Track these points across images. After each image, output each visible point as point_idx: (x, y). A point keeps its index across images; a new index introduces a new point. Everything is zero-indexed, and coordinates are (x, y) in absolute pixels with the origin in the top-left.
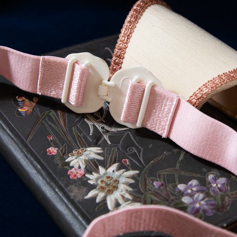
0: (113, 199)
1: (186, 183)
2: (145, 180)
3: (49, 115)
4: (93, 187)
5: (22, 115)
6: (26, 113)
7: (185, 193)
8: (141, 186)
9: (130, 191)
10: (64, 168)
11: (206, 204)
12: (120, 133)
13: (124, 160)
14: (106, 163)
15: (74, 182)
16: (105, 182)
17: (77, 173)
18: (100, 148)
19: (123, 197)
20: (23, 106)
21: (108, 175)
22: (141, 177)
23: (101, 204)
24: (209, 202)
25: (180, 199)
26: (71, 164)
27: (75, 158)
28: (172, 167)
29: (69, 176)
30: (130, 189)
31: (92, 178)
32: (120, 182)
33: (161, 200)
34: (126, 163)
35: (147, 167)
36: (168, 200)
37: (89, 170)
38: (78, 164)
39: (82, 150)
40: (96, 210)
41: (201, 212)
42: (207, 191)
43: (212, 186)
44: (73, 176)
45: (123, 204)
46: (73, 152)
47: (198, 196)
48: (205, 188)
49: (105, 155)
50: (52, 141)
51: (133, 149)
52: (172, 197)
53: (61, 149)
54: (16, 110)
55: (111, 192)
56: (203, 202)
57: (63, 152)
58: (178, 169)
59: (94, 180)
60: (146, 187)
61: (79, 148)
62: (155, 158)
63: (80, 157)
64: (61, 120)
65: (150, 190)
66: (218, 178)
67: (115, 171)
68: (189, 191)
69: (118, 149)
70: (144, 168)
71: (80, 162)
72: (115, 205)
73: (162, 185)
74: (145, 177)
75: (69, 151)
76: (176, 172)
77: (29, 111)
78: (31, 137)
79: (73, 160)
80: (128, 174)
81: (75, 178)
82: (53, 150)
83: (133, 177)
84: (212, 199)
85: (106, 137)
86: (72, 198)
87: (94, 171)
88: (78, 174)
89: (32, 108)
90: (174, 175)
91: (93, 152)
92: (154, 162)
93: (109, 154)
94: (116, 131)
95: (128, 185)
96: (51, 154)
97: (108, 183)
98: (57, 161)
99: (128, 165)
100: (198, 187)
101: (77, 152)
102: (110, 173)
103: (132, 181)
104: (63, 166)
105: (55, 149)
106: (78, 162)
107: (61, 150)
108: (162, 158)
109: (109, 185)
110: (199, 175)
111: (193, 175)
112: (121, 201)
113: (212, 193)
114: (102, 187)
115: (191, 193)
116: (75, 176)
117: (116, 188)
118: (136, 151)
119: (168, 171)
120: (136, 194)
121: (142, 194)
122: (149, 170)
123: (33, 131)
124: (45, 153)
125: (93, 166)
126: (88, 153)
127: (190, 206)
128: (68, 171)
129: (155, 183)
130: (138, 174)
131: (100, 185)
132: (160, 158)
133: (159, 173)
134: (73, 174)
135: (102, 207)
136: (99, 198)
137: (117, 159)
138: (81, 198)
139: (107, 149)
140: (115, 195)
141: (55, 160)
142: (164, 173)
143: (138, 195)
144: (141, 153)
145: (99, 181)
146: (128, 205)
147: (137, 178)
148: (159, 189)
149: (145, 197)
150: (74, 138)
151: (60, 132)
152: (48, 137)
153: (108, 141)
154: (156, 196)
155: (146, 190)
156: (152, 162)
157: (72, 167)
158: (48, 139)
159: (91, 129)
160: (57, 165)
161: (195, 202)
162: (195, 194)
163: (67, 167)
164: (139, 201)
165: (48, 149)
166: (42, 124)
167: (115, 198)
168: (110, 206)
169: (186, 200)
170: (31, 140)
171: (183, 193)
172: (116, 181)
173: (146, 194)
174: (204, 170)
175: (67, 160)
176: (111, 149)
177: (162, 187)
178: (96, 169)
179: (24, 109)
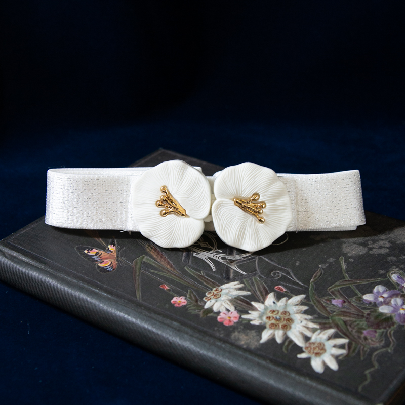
0: (298, 334)
1: (371, 292)
2: (319, 302)
3: (144, 262)
4: (261, 328)
5: (109, 271)
6: (112, 267)
7: (377, 303)
8: (320, 310)
9: (311, 319)
10: (209, 316)
12: (249, 259)
13: (276, 287)
14: (256, 297)
15: (234, 328)
16: (273, 318)
17: (230, 317)
18: (238, 282)
19: (308, 328)
20: (102, 259)
21: (270, 309)
22: (311, 300)
23: (286, 344)
25: (375, 311)
26: (215, 309)
27: (215, 301)
28: (342, 279)
29: (221, 324)
30: (309, 317)
31: (254, 317)
32: (291, 312)
33: (356, 318)
34: (282, 290)
35: (310, 287)
36: (363, 316)
37: (242, 311)
38: (223, 307)
39: (216, 290)
40: (285, 352)
42: (402, 293)
43: (403, 287)
44: (227, 322)
45: (312, 336)
46: (206, 296)
47: (396, 301)
48: (397, 291)
49: (249, 288)
50: (169, 290)
51: (278, 273)
53: (188, 296)
54: (96, 267)
55: (289, 327)
57: (194, 298)
58: (350, 280)
59: (257, 319)
60: (327, 310)
61: (211, 290)
62: (313, 275)
63: (220, 298)
64: (163, 263)
65: (334, 312)
67: (275, 301)
68: (381, 299)
69: (260, 277)
70: (308, 290)
71: (224, 304)
72: (304, 340)
73: (344, 302)
74: (316, 299)
75: (199, 296)
76: (350, 284)
77: (114, 264)
78: (139, 294)
79: (213, 305)
80: (294, 300)
81: (232, 324)
82: (179, 301)
83: (302, 303)
85: (234, 267)
86: (245, 347)
87: (250, 310)
88: (232, 319)
89: (115, 259)
90: (350, 287)
91: (231, 289)
92: (315, 280)
93: (254, 285)
94: (241, 258)
95: (302, 313)
96: (181, 305)
97: (278, 318)
98: (193, 311)
99: (285, 291)
100: (388, 292)
101: (211, 294)
102: (271, 306)
103: (305, 308)
104: (207, 314)
105: (181, 299)
106: (222, 305)
107: (189, 298)
108: (321, 273)
109: (280, 319)
110: (379, 279)
111: (372, 281)
112: (308, 334)
114: (273, 324)
115: (385, 301)
116: (230, 321)
117: (290, 320)
118: (283, 274)
119: (340, 285)
120: (320, 321)
121: (328, 318)
122: (316, 290)
123: (136, 285)
124: (172, 305)
125: (243, 305)
126: (227, 291)
127: (393, 315)
128: (216, 318)
129: (334, 302)
130: (305, 298)
131: (269, 323)
132: (319, 274)
133: (329, 290)
134: (225, 320)
135: (290, 347)
136: (279, 337)
137: (267, 288)
138: (256, 343)
139: (246, 281)
140: (295, 328)
141: (190, 311)
142: (336, 288)
143: (324, 321)
144: (292, 274)
145: (264, 318)
146: (321, 335)
147: (308, 302)
148: (343, 307)
149: (333, 321)
150: (196, 280)
151: (173, 277)
152: (160, 287)
153: (242, 272)
154: (346, 316)
155: (329, 313)
156: (312, 280)
157: (219, 313)
158: (163, 290)
159: (209, 263)
160: (197, 316)
161: (396, 309)
162: (390, 300)
163: (212, 314)
164: (330, 327)
165: (172, 301)
166: (143, 274)
167: (299, 331)
168: (299, 342)
169: (384, 310)
170: (143, 296)
171: (375, 303)
172: (285, 313)
173: (332, 317)
174: (381, 272)
175: (206, 306)
176: (251, 280)
177: (345, 304)
178: (250, 306)
179: (106, 263)
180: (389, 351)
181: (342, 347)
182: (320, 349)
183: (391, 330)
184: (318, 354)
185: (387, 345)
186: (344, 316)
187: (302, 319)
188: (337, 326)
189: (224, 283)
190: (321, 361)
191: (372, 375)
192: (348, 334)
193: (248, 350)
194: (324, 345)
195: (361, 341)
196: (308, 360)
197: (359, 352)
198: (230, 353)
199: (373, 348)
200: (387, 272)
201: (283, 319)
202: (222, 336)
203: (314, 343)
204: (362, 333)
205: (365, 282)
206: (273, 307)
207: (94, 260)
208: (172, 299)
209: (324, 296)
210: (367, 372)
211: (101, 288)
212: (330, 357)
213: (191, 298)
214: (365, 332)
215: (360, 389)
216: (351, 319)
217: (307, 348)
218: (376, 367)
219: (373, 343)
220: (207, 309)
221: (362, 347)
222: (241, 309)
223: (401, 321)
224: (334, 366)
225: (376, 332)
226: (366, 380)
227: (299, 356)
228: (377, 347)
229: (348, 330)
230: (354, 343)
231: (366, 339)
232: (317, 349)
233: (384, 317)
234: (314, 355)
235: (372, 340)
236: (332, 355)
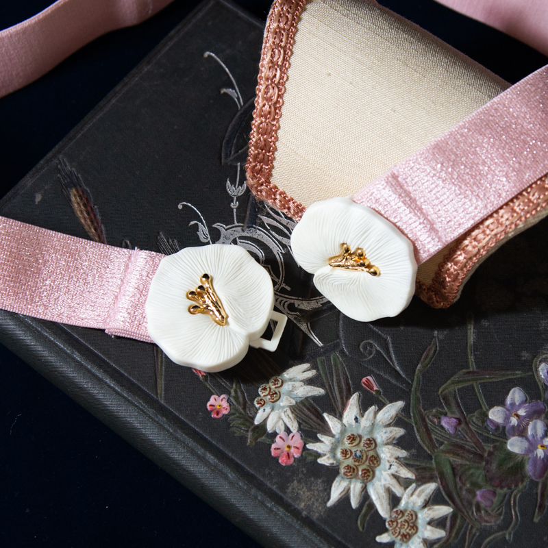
0: (382, 492)
1: (502, 403)
2: (423, 420)
4: (331, 474)
7: (508, 427)
8: (421, 439)
9: (405, 458)
10: (259, 443)
12: (331, 308)
13: (364, 380)
14: (333, 401)
15: (293, 471)
16: (351, 452)
17: (289, 447)
18: (308, 365)
19: (397, 479)
21: (350, 433)
22: (412, 414)
23: (364, 510)
25: (502, 447)
26: (269, 428)
27: (270, 410)
28: (463, 368)
29: (276, 459)
30: (403, 453)
31: (323, 450)
32: (379, 442)
33: (470, 461)
34: (372, 389)
35: (415, 383)
36: (482, 457)
37: (308, 433)
38: (281, 422)
39: (274, 383)
40: (361, 529)
44: (284, 457)
45: (403, 495)
46: (259, 396)
47: (535, 428)
48: (540, 404)
49: (324, 380)
50: (205, 378)
51: (371, 345)
52: (488, 447)
53: (233, 393)
55: (371, 473)
57: (241, 399)
58: (475, 370)
59: (328, 455)
60: (431, 439)
61: (269, 380)
62: (422, 354)
63: (278, 402)
65: (442, 444)
67: (358, 417)
68: (514, 421)
69: (343, 353)
70: (410, 390)
71: (283, 415)
72: (389, 504)
73: (460, 422)
74: (419, 411)
76: (473, 380)
78: (161, 386)
79: (268, 417)
80: (386, 415)
81: (291, 461)
82: (219, 403)
83: (398, 421)
85: (307, 330)
86: (304, 513)
87: (319, 431)
88: (293, 450)
90: (472, 386)
91: (298, 382)
92: (424, 367)
93: (331, 374)
95: (395, 445)
96: (220, 415)
97: (358, 454)
98: (237, 428)
99: (377, 391)
100: (526, 405)
101: (267, 392)
102: (351, 425)
103: (399, 432)
104: (256, 439)
105: (222, 400)
106: (280, 418)
107: (234, 397)
108: (436, 351)
109: (361, 457)
110: (519, 374)
111: (508, 375)
112: (398, 490)
114: (348, 467)
115: (518, 425)
116: (288, 455)
117: (376, 459)
118: (378, 348)
119: (458, 382)
120: (418, 463)
121: (430, 458)
122: (422, 390)
123: (158, 364)
124: (208, 415)
125: (311, 418)
126: (291, 385)
127: (526, 458)
128: (270, 447)
129: (444, 422)
130: (404, 409)
131: (344, 463)
132: (432, 352)
133: (442, 392)
134: (282, 452)
135: (369, 517)
136: (356, 496)
137: (351, 382)
138: (320, 508)
139: (321, 363)
140: (380, 478)
141: (234, 429)
142: (452, 388)
143: (424, 464)
144: (392, 351)
145: (339, 455)
146: (415, 497)
147: (406, 419)
148: (456, 435)
149: (438, 464)
153: (316, 340)
154: (457, 455)
155: (434, 446)
156: (419, 367)
157: (275, 434)
158: (197, 376)
160: (243, 441)
161: (532, 445)
162: (527, 425)
163: (263, 438)
165: (208, 404)
167: (385, 485)
168: (383, 509)
169: (515, 445)
170: (166, 390)
171: (504, 429)
172: (369, 443)
173: (437, 455)
174: (526, 355)
175: (257, 421)
176: (328, 359)
177: (461, 428)
178: (321, 423)
180: (508, 537)
181: (441, 523)
182: (410, 528)
183: (517, 492)
184: (404, 537)
185: (504, 526)
186: (454, 454)
187: (392, 459)
188: (441, 476)
192: (455, 497)
194: (416, 517)
195: (470, 512)
197: (464, 535)
199: (485, 529)
200: (534, 357)
202: (274, 487)
203: (402, 513)
204: (474, 495)
205: (497, 377)
206: (354, 429)
208: (209, 399)
209: (432, 406)
213: (236, 397)
214: (478, 493)
216: (464, 462)
217: (391, 522)
219: (487, 518)
220: (258, 425)
221: (470, 527)
222: (306, 428)
223: (534, 474)
227: (379, 538)
228: (491, 527)
229: (456, 486)
230: (459, 516)
231: (478, 508)
232: (406, 525)
233: (512, 464)
234: (399, 538)
235: (486, 512)
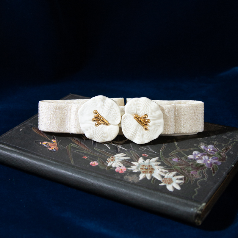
0: (158, 175)
1: (192, 154)
2: (166, 160)
3: (72, 147)
4: (138, 173)
5: (54, 152)
6: (56, 150)
7: (195, 159)
8: (167, 164)
10: (111, 170)
11: (213, 160)
13: (143, 155)
14: (134, 160)
15: (125, 174)
16: (144, 168)
17: (121, 169)
18: (123, 153)
19: (162, 172)
20: (50, 146)
22: (162, 159)
23: (153, 179)
24: (214, 158)
25: (195, 163)
26: (113, 166)
28: (176, 149)
30: (162, 167)
31: (134, 169)
32: (152, 165)
33: (186, 166)
34: (146, 156)
35: (160, 154)
36: (189, 165)
39: (112, 157)
40: (153, 183)
41: (213, 164)
42: (207, 154)
43: (207, 151)
44: (121, 171)
46: (108, 160)
47: (205, 157)
48: (205, 153)
49: (129, 156)
50: (88, 159)
51: (143, 148)
53: (98, 161)
54: (47, 150)
55: (152, 172)
56: (210, 160)
57: (101, 162)
58: (180, 149)
59: (136, 169)
60: (170, 164)
61: (110, 157)
62: (161, 148)
63: (115, 161)
64: (82, 147)
65: (175, 164)
66: (207, 146)
67: (144, 161)
68: (197, 157)
69: (133, 150)
70: (160, 155)
71: (117, 163)
72: (161, 177)
74: (164, 159)
75: (104, 161)
76: (180, 151)
77: (57, 148)
78: (72, 162)
79: (112, 164)
80: (153, 160)
81: (123, 172)
82: (94, 163)
83: (157, 161)
84: (213, 156)
85: (120, 147)
86: (132, 182)
87: (131, 166)
88: (123, 170)
89: (56, 146)
90: (180, 153)
91: (120, 157)
92: (162, 150)
93: (131, 154)
95: (158, 166)
96: (95, 165)
97: (147, 168)
98: (102, 167)
99: (148, 156)
100: (200, 154)
101: (110, 159)
102: (142, 163)
103: (160, 163)
104: (110, 168)
106: (116, 164)
108: (165, 147)
110: (195, 148)
112: (163, 174)
113: (211, 154)
114: (144, 171)
115: (199, 158)
116: (122, 171)
117: (153, 169)
118: (145, 148)
119: (175, 152)
120: (168, 168)
121: (172, 167)
122: (163, 155)
123: (70, 157)
124: (91, 166)
125: (127, 163)
126: (118, 157)
127: (204, 164)
128: (115, 170)
129: (173, 160)
130: (159, 159)
131: (142, 171)
132: (164, 148)
133: (170, 154)
134: (119, 171)
135: (155, 181)
136: (148, 176)
137: (138, 155)
138: (137, 180)
139: (127, 153)
140: (156, 172)
141: (101, 168)
142: (174, 153)
143: (170, 169)
144: (150, 148)
145: (139, 169)
146: (170, 175)
147: (160, 161)
148: (179, 162)
149: (175, 168)
150: (101, 153)
151: (88, 153)
152: (83, 157)
153: (124, 149)
154: (181, 166)
155: (172, 165)
156: (161, 150)
157: (115, 168)
158: (85, 159)
159: (106, 146)
160: (105, 170)
161: (205, 161)
162: (202, 157)
163: (112, 169)
164: (174, 171)
165: (90, 164)
166: (72, 152)
167: (158, 173)
168: (159, 178)
169: (199, 162)
170: (74, 162)
171: (194, 159)
172: (150, 166)
173: (173, 166)
174: (195, 145)
176: (129, 152)
177: (180, 160)
178: (131, 164)
179: (52, 148)
180: (205, 180)
181: (181, 179)
182: (170, 181)
183: (205, 171)
184: (169, 183)
185: (204, 177)
186: (180, 166)
187: (159, 168)
188: (177, 170)
189: (116, 154)
190: (172, 186)
191: (198, 191)
192: (183, 174)
193: (133, 184)
194: (172, 179)
195: (190, 176)
196: (165, 186)
197: (190, 181)
198: (124, 185)
199: (197, 179)
200: (198, 145)
201: (149, 169)
202: (119, 178)
203: (167, 179)
204: (190, 173)
205: (188, 150)
206: (143, 164)
207: (45, 147)
208: (90, 163)
209: (168, 157)
210: (195, 190)
211: (52, 160)
212: (176, 184)
213: (100, 162)
214: (191, 172)
215: (193, 197)
216: (184, 167)
217: (163, 181)
218: (200, 187)
219: (196, 177)
220: (109, 166)
221: (191, 179)
222: (126, 165)
223: (209, 166)
224: (178, 188)
225: (197, 172)
226: (195, 193)
227: (160, 185)
228: (199, 178)
229: (183, 172)
230: (187, 177)
231: (192, 175)
232: (169, 181)
233: (200, 165)
234: (167, 184)
235: (196, 176)
236: (177, 183)
